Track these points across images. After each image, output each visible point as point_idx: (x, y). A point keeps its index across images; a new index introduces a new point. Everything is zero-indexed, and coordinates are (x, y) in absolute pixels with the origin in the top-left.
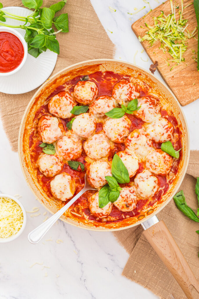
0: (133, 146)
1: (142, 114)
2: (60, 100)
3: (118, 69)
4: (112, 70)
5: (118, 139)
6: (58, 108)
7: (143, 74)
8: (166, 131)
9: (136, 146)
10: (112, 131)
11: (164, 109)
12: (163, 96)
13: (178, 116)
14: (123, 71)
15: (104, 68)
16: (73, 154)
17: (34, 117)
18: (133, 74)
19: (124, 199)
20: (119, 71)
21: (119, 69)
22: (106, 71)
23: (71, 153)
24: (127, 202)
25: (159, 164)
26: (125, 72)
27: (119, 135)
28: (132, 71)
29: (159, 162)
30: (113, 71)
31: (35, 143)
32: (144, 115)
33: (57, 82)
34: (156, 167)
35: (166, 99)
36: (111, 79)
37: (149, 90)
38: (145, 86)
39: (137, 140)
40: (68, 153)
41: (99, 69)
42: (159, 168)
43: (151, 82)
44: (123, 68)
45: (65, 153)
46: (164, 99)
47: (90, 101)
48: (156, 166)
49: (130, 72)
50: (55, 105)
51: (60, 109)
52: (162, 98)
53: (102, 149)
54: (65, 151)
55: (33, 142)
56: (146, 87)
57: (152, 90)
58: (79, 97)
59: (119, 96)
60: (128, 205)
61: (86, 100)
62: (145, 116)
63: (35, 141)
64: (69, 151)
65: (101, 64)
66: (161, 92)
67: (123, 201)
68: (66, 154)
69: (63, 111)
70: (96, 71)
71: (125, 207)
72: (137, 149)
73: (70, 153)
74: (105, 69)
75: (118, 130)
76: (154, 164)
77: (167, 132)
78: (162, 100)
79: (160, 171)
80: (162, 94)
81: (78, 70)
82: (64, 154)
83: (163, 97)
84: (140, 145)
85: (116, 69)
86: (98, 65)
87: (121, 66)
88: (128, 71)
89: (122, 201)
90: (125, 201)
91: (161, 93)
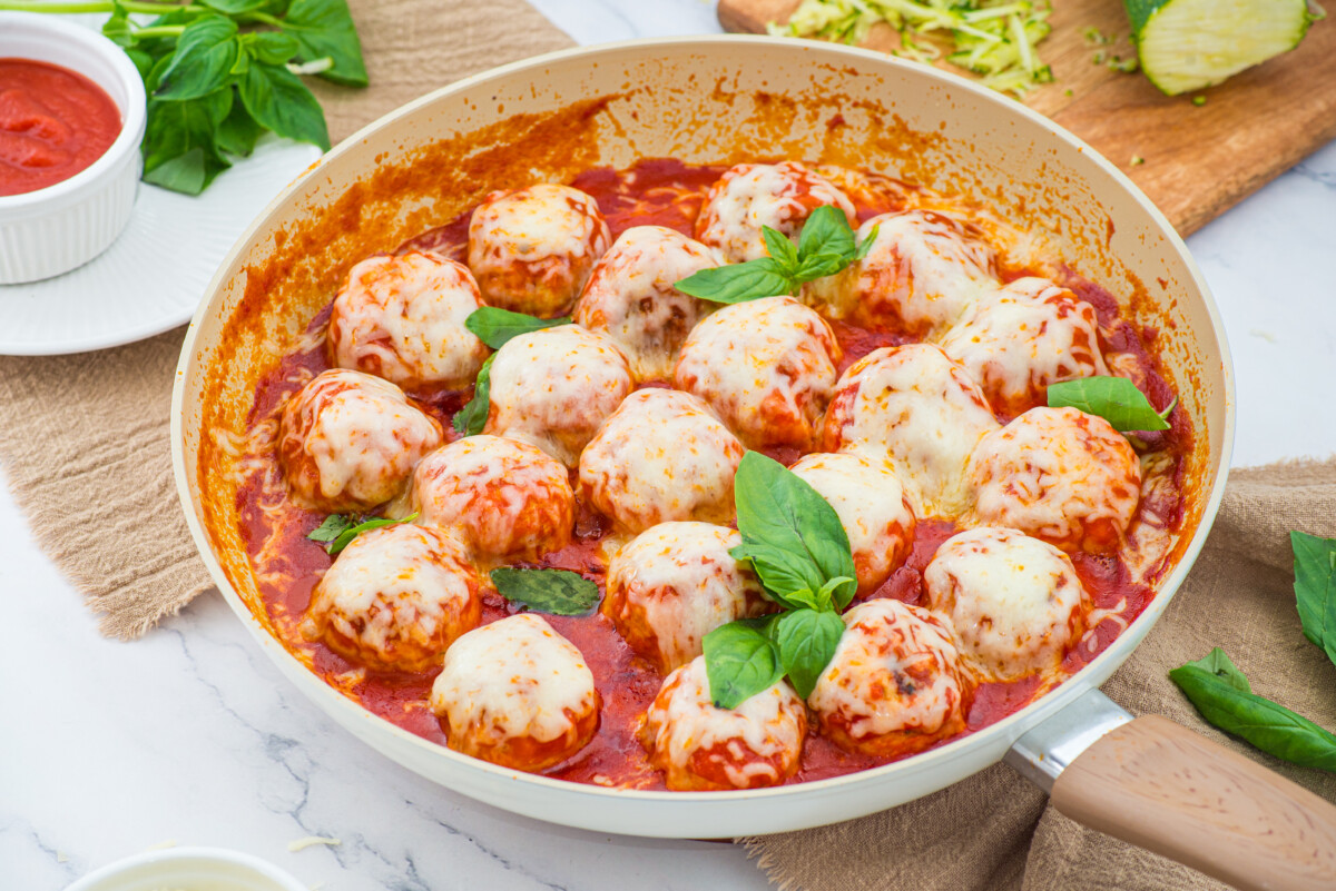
0: (874, 412)
1: (893, 271)
2: (396, 266)
3: (704, 130)
4: (670, 145)
5: (777, 394)
6: (395, 307)
7: (856, 105)
8: (1053, 308)
9: (897, 404)
10: (736, 355)
11: (1015, 266)
12: (995, 203)
13: (1108, 255)
14: (737, 133)
15: (623, 142)
16: (521, 489)
17: (251, 403)
18: (796, 143)
19: (882, 641)
20: (714, 143)
21: (710, 125)
22: (635, 159)
23: (508, 480)
24: (900, 654)
25: (1058, 455)
26: (750, 147)
27: (782, 370)
28: (786, 113)
29: (1054, 446)
30: (676, 155)
31: (275, 527)
32: (905, 271)
33: (362, 224)
34: (1045, 480)
35: (1013, 216)
36: (672, 197)
37: (904, 199)
38: (878, 189)
39: (893, 366)
40: (490, 485)
41: (594, 155)
42: (1065, 480)
43: (905, 147)
44: (732, 110)
45: (474, 487)
46: (1000, 218)
47: (572, 259)
48: (1042, 472)
49: (777, 129)
50: (373, 299)
51: (404, 314)
52: (993, 219)
53: (693, 441)
54: (471, 480)
55: (267, 523)
56: (888, 192)
57: (923, 196)
58: (503, 252)
59: (740, 216)
60: (908, 680)
61: (548, 258)
62: (911, 276)
63: (279, 516)
64: (495, 473)
65: (601, 105)
66: (978, 182)
67: (875, 651)
68: (477, 495)
69: (425, 318)
70: (578, 171)
71: (891, 687)
72: (904, 417)
73: (503, 483)
74: (632, 143)
75: (770, 340)
76: (1029, 467)
77: (1062, 315)
78: (994, 228)
79: (1076, 498)
80: (985, 192)
81: (476, 151)
82: (468, 496)
83: (994, 212)
84: (916, 387)
85: (691, 133)
86: (586, 114)
87: (718, 94)
88: (762, 133)
89: (867, 652)
90: (883, 650)
91: (978, 195)
